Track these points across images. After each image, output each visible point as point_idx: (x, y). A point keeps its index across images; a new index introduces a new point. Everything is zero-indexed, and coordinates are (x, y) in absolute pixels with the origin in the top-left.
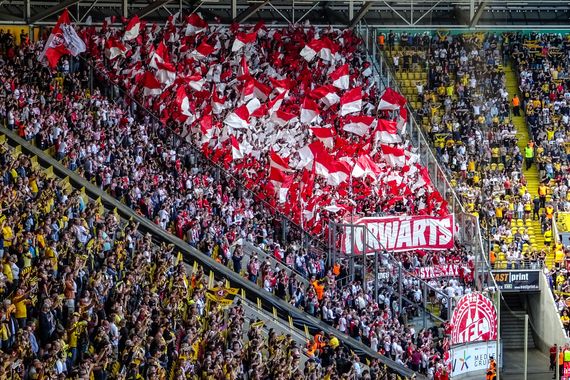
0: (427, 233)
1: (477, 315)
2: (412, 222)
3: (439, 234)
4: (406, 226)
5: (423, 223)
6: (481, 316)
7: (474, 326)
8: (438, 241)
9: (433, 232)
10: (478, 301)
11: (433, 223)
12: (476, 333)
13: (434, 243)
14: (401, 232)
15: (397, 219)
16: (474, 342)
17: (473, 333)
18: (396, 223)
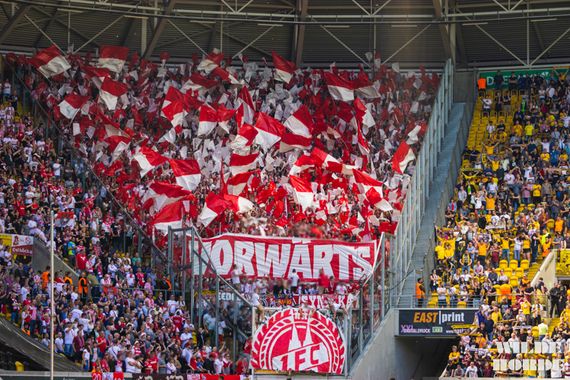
0: (335, 262)
1: (308, 338)
2: (311, 247)
3: (352, 265)
4: (302, 251)
5: (329, 250)
6: (316, 339)
7: (304, 351)
8: (351, 275)
9: (344, 262)
10: (311, 320)
11: (344, 251)
12: (308, 360)
13: (347, 277)
14: (295, 259)
15: (289, 242)
16: (304, 373)
17: (303, 361)
18: (286, 247)
